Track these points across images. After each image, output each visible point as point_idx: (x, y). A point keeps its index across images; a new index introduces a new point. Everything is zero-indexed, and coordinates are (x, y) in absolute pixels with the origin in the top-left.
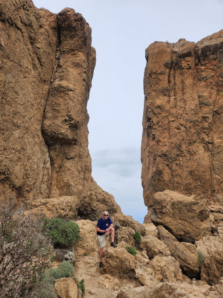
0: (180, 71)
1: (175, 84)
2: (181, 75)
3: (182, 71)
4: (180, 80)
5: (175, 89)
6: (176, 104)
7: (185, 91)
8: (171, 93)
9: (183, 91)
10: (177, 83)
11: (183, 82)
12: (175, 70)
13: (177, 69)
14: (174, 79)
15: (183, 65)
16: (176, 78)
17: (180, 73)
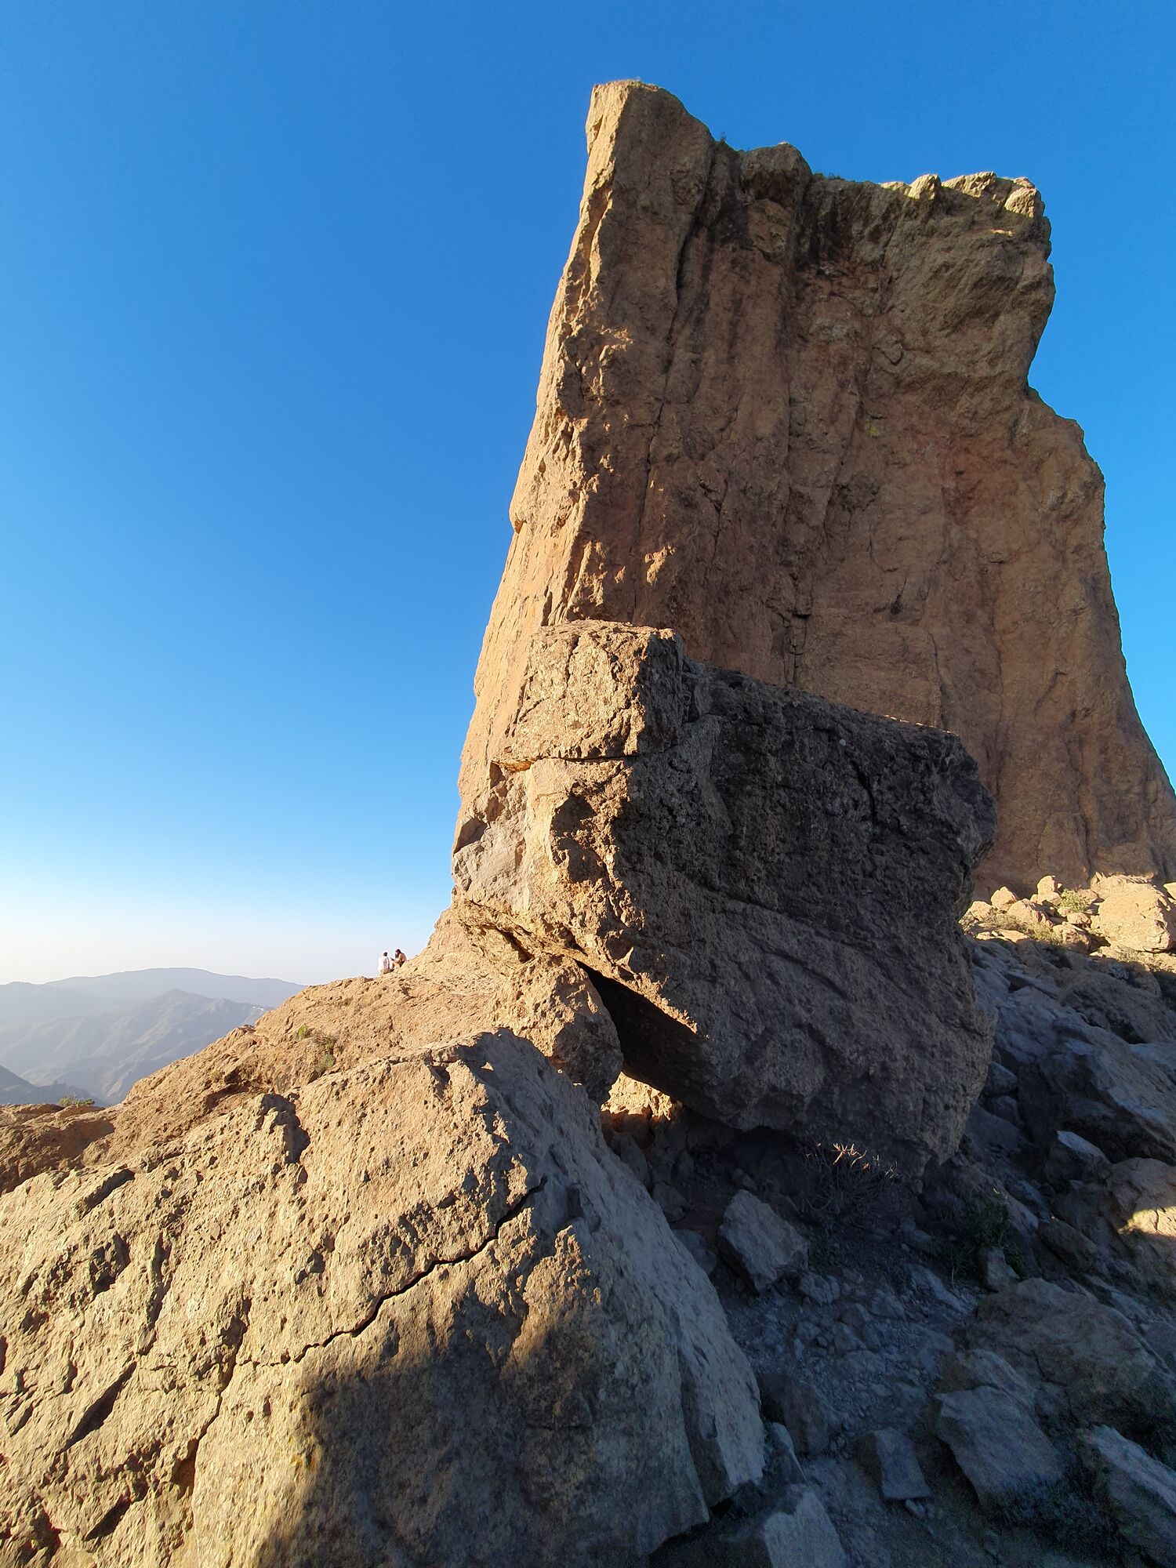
0: (734, 250)
1: (703, 298)
2: (737, 269)
3: (744, 253)
4: (727, 290)
5: (699, 321)
6: (696, 386)
7: (739, 348)
8: (679, 332)
9: (731, 345)
10: (715, 298)
11: (737, 305)
12: (712, 239)
13: (724, 241)
14: (705, 277)
15: (753, 229)
16: (713, 277)
17: (734, 262)
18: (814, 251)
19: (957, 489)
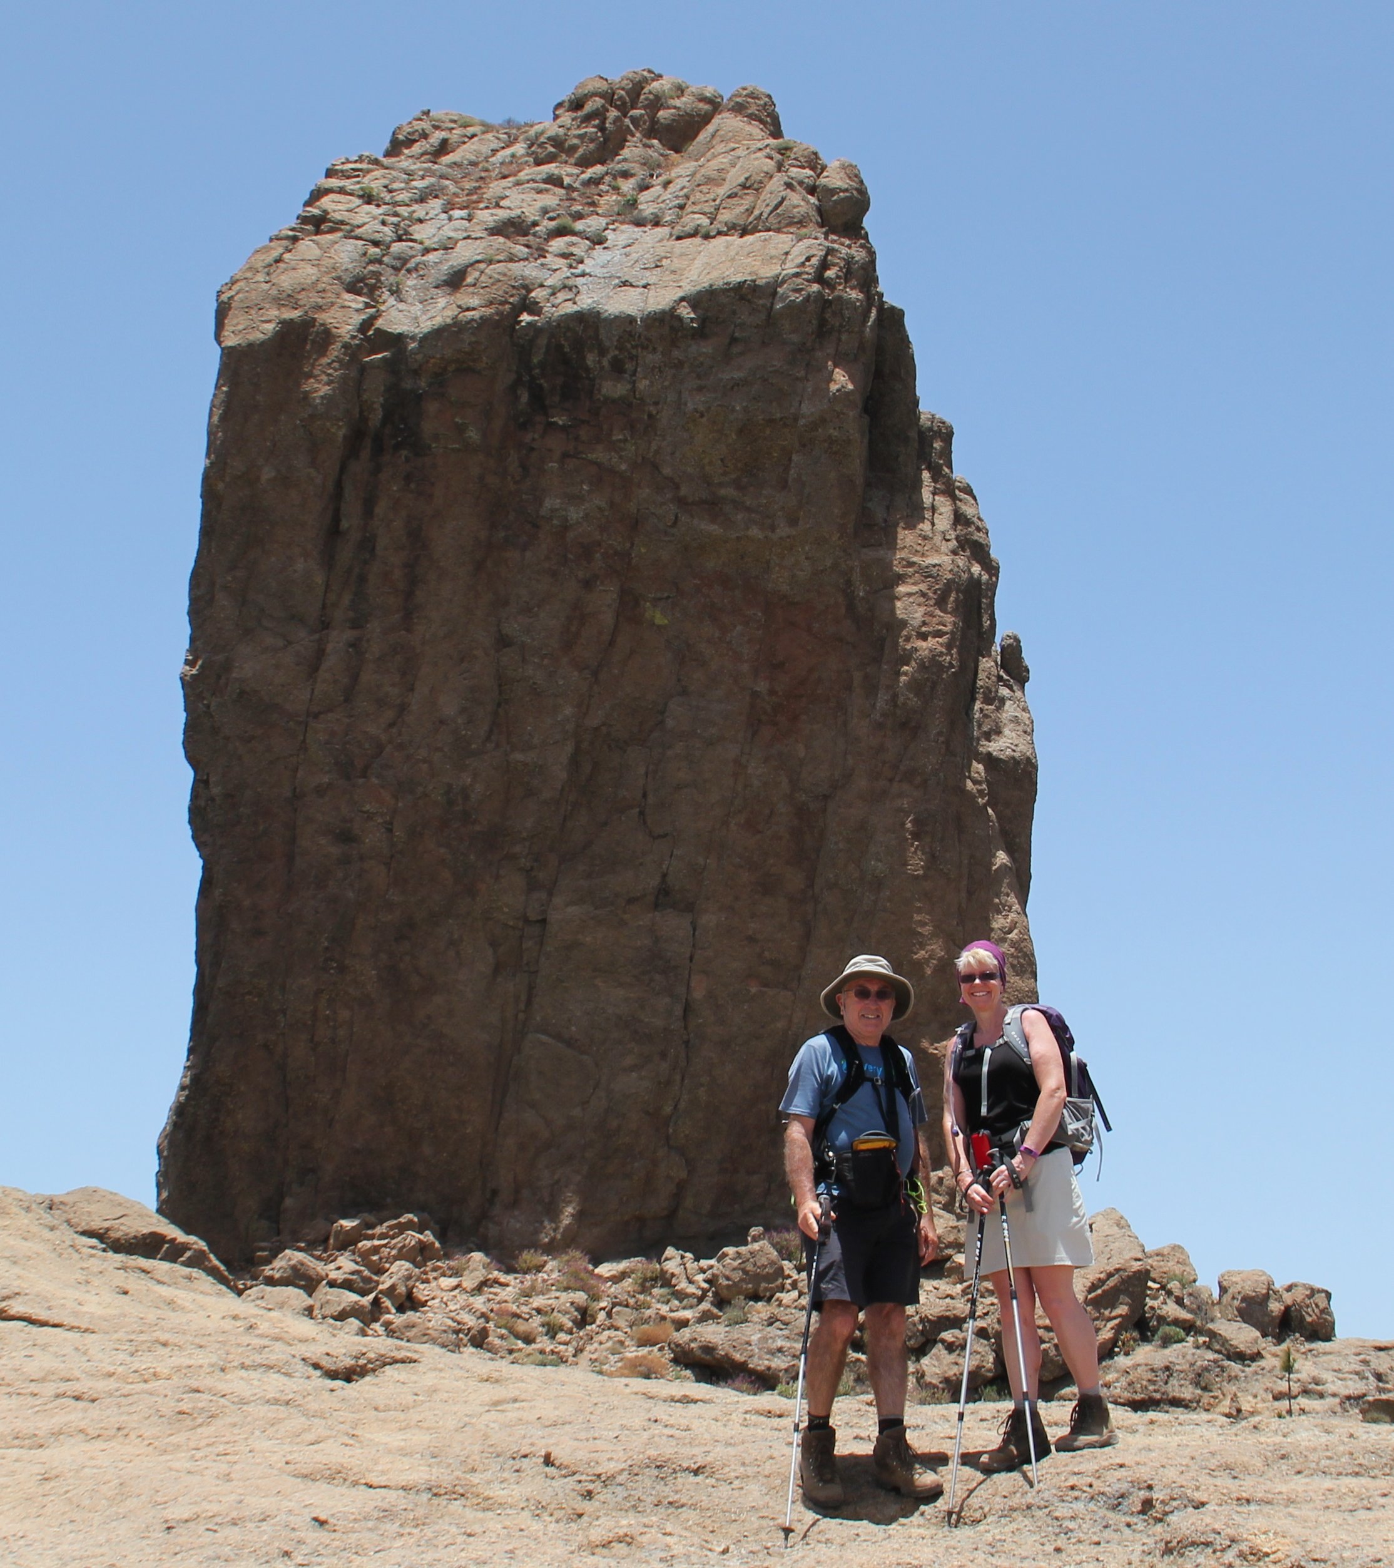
0: (407, 460)
1: (367, 544)
2: (413, 486)
3: (420, 461)
4: (399, 522)
5: (362, 579)
6: (355, 678)
7: (419, 596)
8: (335, 606)
9: (409, 595)
10: (383, 538)
11: (416, 537)
12: (379, 449)
13: (397, 447)
14: (368, 511)
15: (428, 427)
16: (380, 509)
17: (408, 478)
18: (538, 400)
19: (772, 692)
